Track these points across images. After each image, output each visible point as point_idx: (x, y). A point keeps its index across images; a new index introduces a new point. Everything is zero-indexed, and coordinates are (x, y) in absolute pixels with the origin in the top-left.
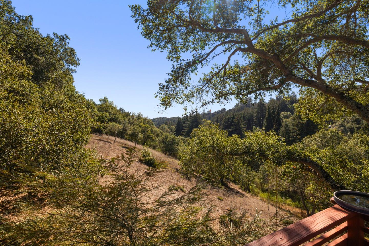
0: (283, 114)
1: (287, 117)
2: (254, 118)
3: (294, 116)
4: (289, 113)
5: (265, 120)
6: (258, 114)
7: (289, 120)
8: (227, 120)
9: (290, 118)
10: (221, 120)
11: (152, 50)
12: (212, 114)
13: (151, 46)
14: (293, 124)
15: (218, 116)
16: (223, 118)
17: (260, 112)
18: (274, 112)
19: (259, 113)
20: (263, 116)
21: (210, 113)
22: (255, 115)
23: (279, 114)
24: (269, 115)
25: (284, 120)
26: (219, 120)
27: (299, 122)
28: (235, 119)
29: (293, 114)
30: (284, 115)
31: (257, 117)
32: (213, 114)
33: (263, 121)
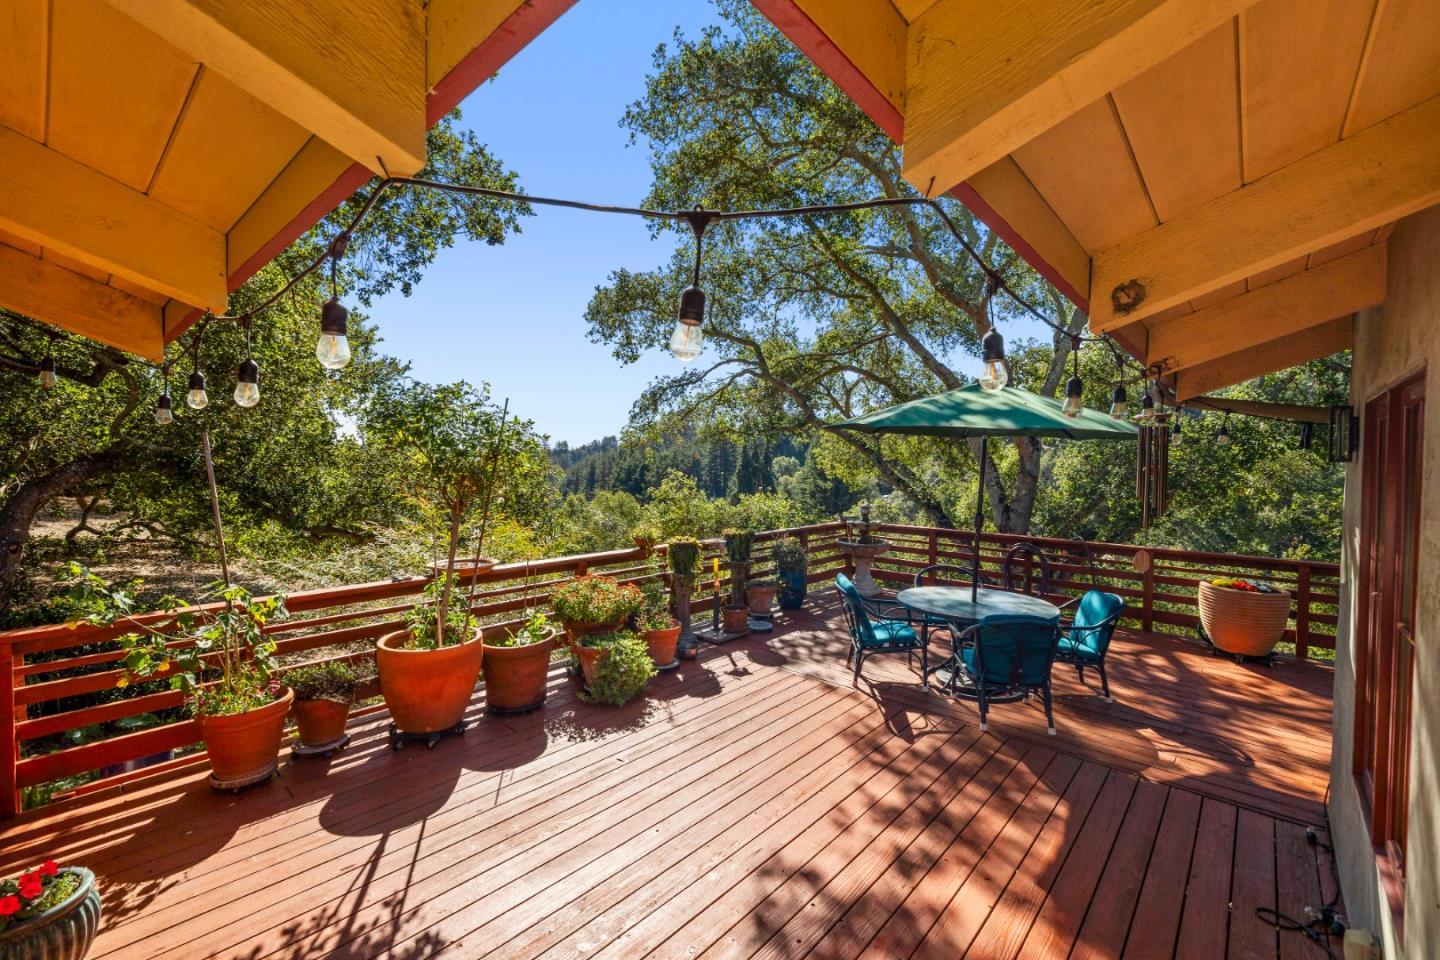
0: (779, 461)
1: (788, 471)
2: (703, 469)
3: (806, 469)
4: (793, 459)
5: (734, 478)
6: (714, 459)
7: (794, 480)
8: (623, 475)
9: (797, 474)
10: (604, 475)
11: (592, 341)
12: (573, 452)
13: (591, 333)
14: (803, 491)
15: (594, 461)
16: (610, 469)
17: (718, 453)
18: (756, 455)
19: (716, 456)
20: (728, 466)
21: (566, 451)
22: (705, 461)
23: (768, 461)
24: (746, 465)
25: (781, 480)
26: (598, 471)
27: (816, 486)
28: (648, 471)
29: (802, 464)
30: (781, 466)
31: (711, 469)
32: (577, 455)
33: (726, 480)
